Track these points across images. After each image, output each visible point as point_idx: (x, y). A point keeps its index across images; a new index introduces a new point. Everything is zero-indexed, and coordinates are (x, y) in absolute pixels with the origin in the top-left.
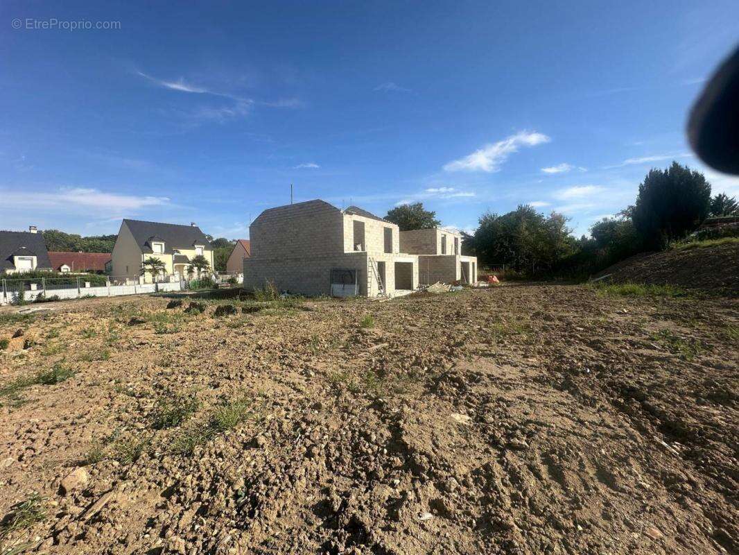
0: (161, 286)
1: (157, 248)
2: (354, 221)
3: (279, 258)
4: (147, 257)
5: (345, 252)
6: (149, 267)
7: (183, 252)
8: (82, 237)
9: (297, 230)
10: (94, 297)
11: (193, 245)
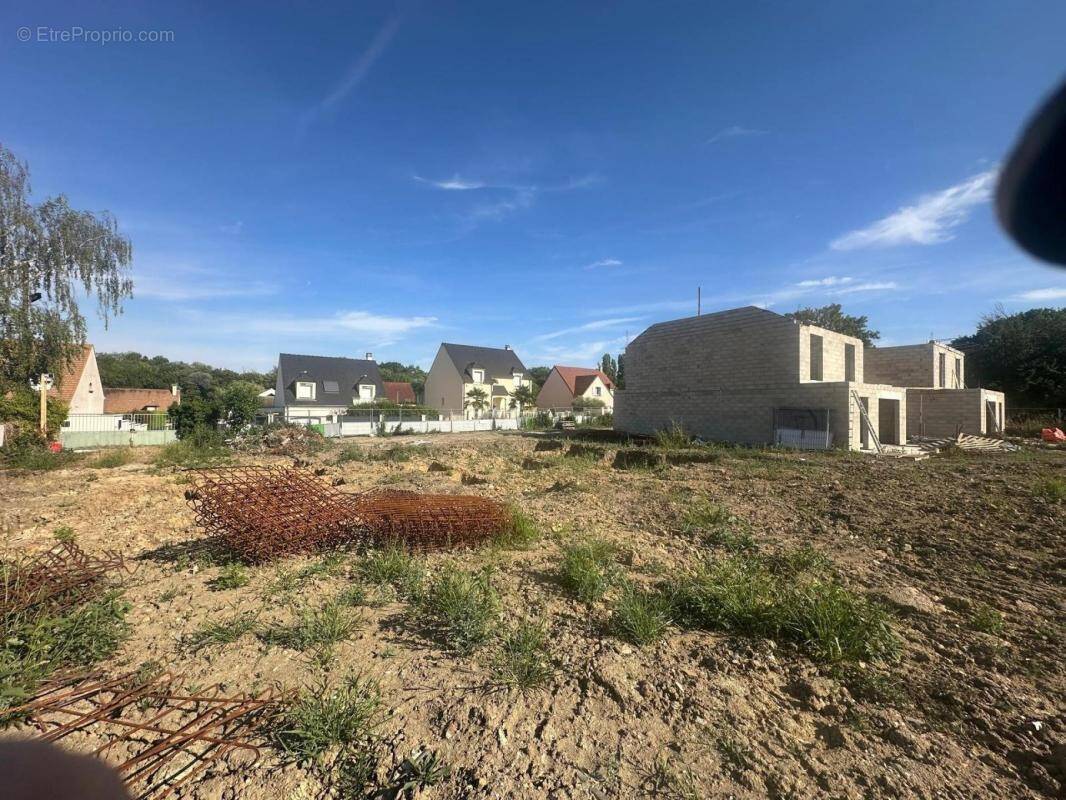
0: (499, 423)
1: (477, 375)
2: (812, 336)
3: (676, 390)
4: (469, 388)
5: (802, 382)
6: (472, 400)
7: (502, 382)
8: (379, 363)
9: (709, 350)
10: (439, 432)
11: (511, 374)
